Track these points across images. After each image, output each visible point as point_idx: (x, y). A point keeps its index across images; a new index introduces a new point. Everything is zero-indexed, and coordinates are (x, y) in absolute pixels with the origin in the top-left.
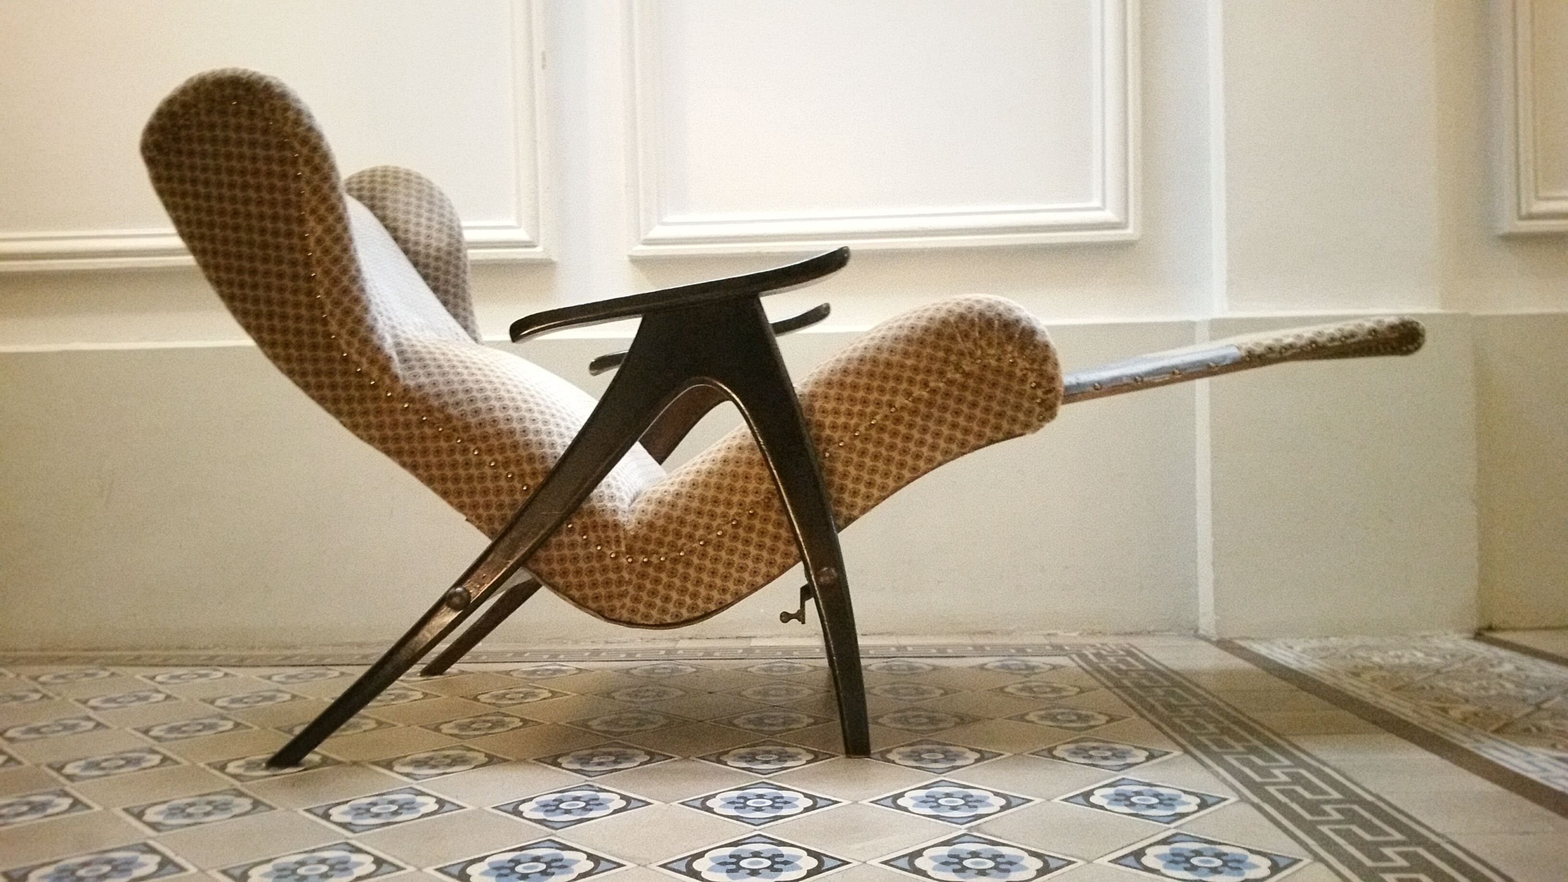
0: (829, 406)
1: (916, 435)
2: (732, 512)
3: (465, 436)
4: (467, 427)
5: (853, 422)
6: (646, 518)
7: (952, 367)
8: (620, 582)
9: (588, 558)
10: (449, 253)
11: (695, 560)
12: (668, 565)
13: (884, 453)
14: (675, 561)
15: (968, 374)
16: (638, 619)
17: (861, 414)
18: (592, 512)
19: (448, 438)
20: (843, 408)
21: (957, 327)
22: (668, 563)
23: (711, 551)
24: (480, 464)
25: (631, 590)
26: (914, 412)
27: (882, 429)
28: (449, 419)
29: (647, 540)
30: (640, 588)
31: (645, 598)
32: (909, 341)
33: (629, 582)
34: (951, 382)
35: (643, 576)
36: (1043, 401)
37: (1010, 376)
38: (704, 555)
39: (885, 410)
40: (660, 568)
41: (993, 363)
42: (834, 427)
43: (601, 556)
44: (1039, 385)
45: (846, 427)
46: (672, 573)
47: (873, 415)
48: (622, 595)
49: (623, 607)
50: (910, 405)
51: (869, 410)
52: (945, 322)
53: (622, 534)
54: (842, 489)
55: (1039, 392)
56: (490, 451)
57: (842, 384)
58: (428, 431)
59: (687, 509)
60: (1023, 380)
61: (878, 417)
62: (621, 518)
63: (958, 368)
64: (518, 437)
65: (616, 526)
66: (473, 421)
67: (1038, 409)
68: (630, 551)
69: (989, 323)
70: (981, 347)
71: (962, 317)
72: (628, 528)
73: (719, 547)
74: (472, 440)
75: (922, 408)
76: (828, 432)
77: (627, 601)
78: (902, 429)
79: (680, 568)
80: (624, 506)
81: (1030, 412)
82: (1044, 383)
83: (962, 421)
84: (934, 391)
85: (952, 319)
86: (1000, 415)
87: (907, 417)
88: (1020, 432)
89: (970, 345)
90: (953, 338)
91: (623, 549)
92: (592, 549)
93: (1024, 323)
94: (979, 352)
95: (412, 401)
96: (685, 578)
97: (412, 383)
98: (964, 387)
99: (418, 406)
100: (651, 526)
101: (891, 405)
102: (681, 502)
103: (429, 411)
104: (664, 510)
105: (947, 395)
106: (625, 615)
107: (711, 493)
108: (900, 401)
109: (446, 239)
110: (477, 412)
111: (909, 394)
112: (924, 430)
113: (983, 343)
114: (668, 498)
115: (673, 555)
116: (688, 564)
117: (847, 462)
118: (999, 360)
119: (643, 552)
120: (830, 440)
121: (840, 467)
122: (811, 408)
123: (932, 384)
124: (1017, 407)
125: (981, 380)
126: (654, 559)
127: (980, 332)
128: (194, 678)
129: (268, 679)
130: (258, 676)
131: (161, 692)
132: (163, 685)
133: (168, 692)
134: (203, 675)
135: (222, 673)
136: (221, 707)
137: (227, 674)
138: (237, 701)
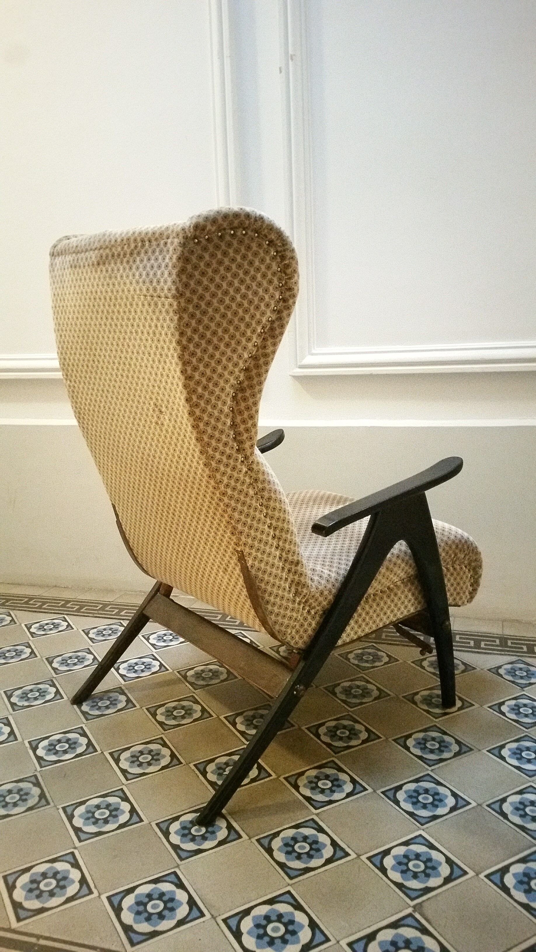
128: (51, 629)
129: (87, 634)
130: (83, 630)
131: (30, 647)
132: (33, 637)
133: (33, 647)
134: (56, 626)
135: (67, 624)
136: (55, 669)
137: (69, 625)
138: (64, 662)
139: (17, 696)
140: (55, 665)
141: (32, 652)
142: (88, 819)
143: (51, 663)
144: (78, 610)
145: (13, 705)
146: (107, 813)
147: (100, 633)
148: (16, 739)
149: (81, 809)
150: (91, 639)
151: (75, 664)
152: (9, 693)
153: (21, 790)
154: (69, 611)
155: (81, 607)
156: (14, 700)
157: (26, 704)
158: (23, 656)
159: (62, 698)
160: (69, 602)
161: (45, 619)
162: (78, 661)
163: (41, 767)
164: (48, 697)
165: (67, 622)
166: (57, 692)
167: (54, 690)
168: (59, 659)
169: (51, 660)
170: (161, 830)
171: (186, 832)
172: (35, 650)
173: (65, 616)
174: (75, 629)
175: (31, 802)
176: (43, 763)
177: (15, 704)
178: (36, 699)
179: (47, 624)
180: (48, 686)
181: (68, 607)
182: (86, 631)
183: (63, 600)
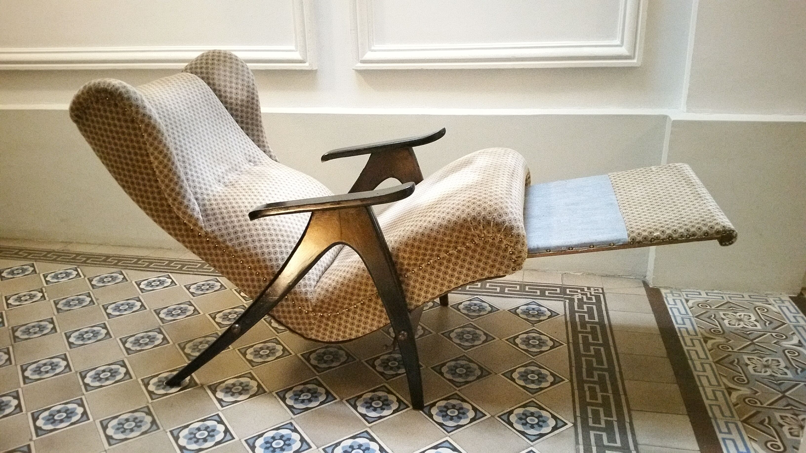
0: (406, 256)
1: (450, 272)
2: (360, 298)
3: (236, 255)
4: (236, 252)
5: (418, 263)
6: (321, 298)
7: (469, 241)
8: (310, 324)
9: (295, 312)
10: (248, 102)
11: (344, 317)
12: (332, 318)
13: (434, 279)
14: (335, 316)
15: (477, 245)
16: (319, 339)
17: (423, 259)
18: (295, 294)
19: (228, 256)
20: (413, 257)
21: (471, 223)
22: (331, 317)
23: (351, 314)
24: (244, 268)
25: (315, 327)
26: (449, 261)
27: (433, 267)
28: (227, 247)
29: (321, 307)
30: (319, 326)
31: (322, 331)
32: (447, 228)
33: (314, 324)
34: (468, 248)
35: (320, 322)
36: (515, 261)
37: (499, 248)
38: (348, 316)
39: (435, 258)
40: (328, 319)
41: (491, 241)
42: (409, 264)
43: (301, 312)
44: (513, 253)
45: (415, 265)
46: (334, 322)
47: (428, 260)
48: (312, 329)
49: (312, 334)
50: (448, 257)
51: (426, 258)
52: (465, 220)
53: (310, 304)
54: (413, 293)
55: (514, 257)
56: (248, 262)
57: (413, 246)
58: (219, 252)
59: (339, 296)
60: (506, 250)
61: (431, 261)
62: (309, 296)
63: (472, 241)
64: (260, 257)
65: (307, 300)
66: (238, 249)
67: (513, 265)
68: (314, 311)
69: (489, 223)
70: (484, 233)
71: (474, 218)
72: (312, 301)
73: (355, 313)
74: (239, 257)
75: (453, 259)
76: (406, 267)
77: (314, 331)
78: (443, 268)
79: (337, 320)
80: (311, 289)
81: (508, 266)
82: (516, 253)
83: (473, 267)
84: (459, 251)
85: (469, 219)
86: (493, 266)
87: (445, 263)
88: (501, 275)
89: (478, 232)
90: (469, 229)
91: (311, 310)
92: (297, 308)
93: (507, 224)
94: (483, 235)
95: (209, 238)
96: (340, 325)
97: (209, 230)
98: (475, 251)
99: (213, 240)
100: (322, 301)
101: (438, 256)
102: (336, 292)
103: (218, 243)
104: (329, 295)
105: (466, 254)
106: (314, 337)
107: (350, 290)
108: (443, 255)
110: (240, 244)
111: (447, 252)
112: (454, 270)
113: (485, 232)
114: (331, 289)
115: (334, 314)
116: (341, 319)
117: (416, 281)
118: (493, 239)
119: (320, 311)
120: (408, 270)
121: (412, 283)
122: (397, 256)
123: (459, 248)
124: (501, 263)
125: (484, 248)
126: (325, 315)
127: (483, 227)
128: (157, 286)
129: (188, 289)
130: (185, 286)
131: (140, 301)
132: (142, 292)
133: (143, 301)
134: (162, 283)
135: (171, 280)
136: (161, 319)
137: (173, 282)
138: (170, 313)
139: (131, 342)
140: (162, 315)
141: (142, 305)
142: (190, 439)
143: (158, 314)
144: (181, 269)
145: (127, 350)
146: (206, 433)
147: (199, 288)
148: (131, 378)
149: (185, 432)
150: (192, 293)
151: (179, 315)
152: (124, 340)
153: (136, 418)
154: (173, 269)
155: (183, 266)
156: (128, 345)
157: (138, 348)
158: (135, 309)
159: (169, 343)
160: (172, 261)
161: (153, 277)
162: (182, 312)
163: (152, 399)
164: (157, 343)
165: (171, 278)
166: (164, 339)
167: (162, 336)
168: (165, 310)
169: (158, 311)
170: (249, 445)
171: (268, 445)
172: (145, 304)
173: (170, 274)
174: (178, 285)
175: (144, 428)
176: (154, 396)
177: (129, 349)
178: (146, 344)
179: (154, 281)
180: (156, 333)
181: (172, 266)
182: (188, 287)
183: (167, 260)
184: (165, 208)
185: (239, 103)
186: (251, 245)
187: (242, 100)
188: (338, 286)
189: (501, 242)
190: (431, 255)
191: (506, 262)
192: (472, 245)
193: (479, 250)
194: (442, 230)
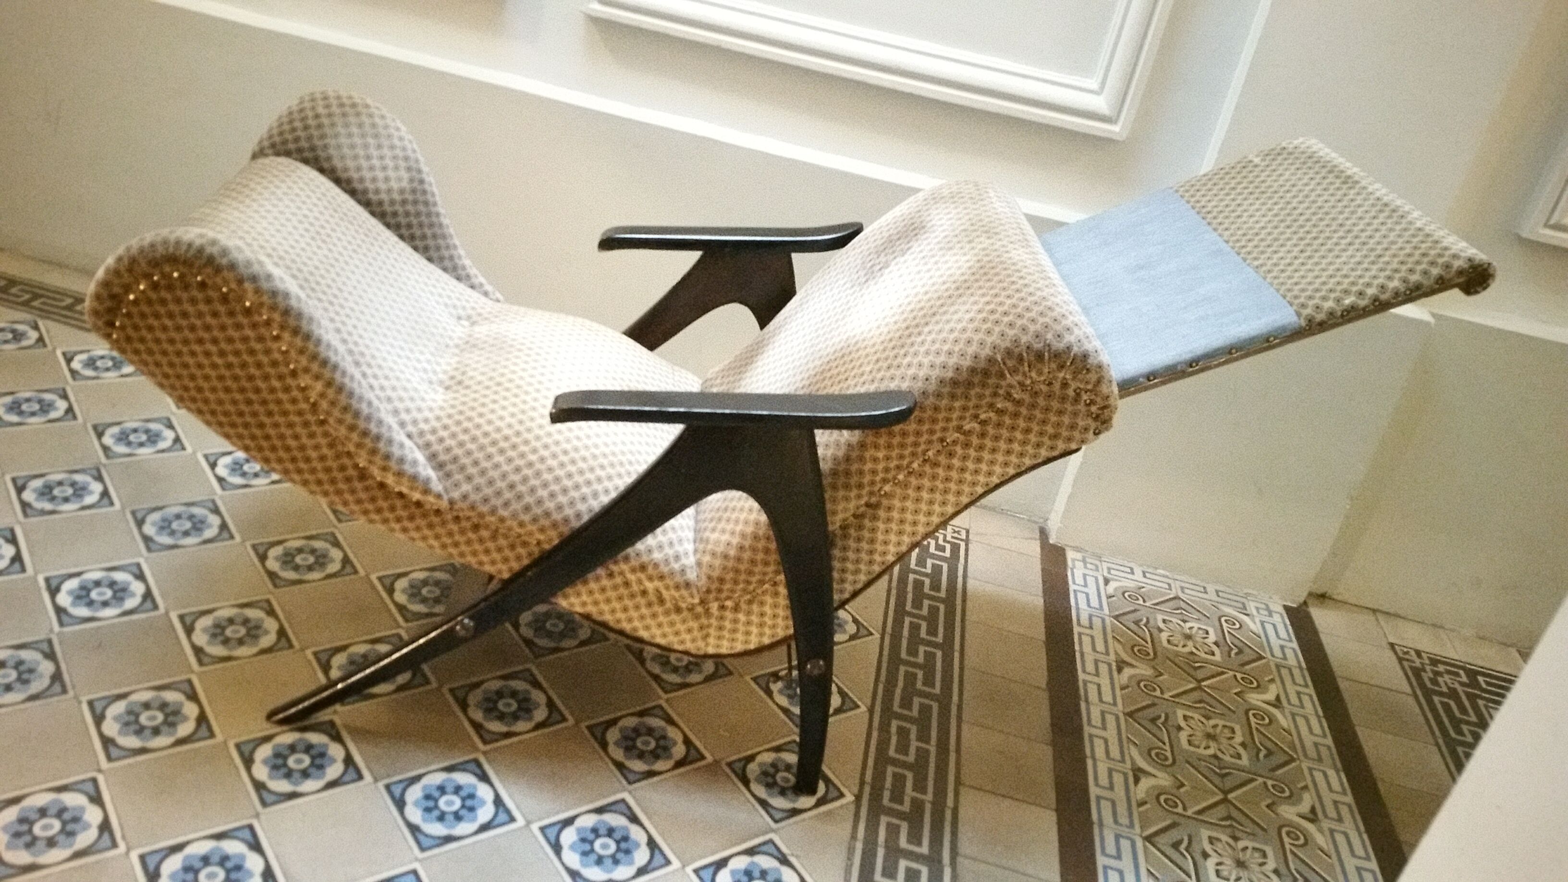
0: (880, 455)
1: (971, 466)
4: (521, 525)
5: (905, 462)
6: (716, 573)
7: (1002, 398)
9: (667, 613)
10: (414, 191)
12: (744, 607)
13: (940, 485)
14: (750, 602)
15: (1018, 402)
16: (724, 652)
17: (913, 454)
20: (894, 454)
21: (1004, 363)
22: (742, 605)
25: (712, 631)
26: (967, 445)
27: (936, 465)
28: (502, 520)
29: (719, 591)
30: (720, 628)
31: (728, 635)
32: (955, 383)
33: (709, 626)
34: (1001, 412)
35: (721, 618)
36: (1098, 416)
37: (1063, 399)
39: (937, 447)
40: (736, 609)
41: (1045, 388)
42: (887, 470)
43: (679, 610)
44: (1092, 402)
45: (899, 467)
46: (749, 613)
47: (925, 452)
48: (706, 637)
49: (708, 645)
50: (962, 437)
51: (920, 450)
52: (990, 360)
53: (694, 591)
55: (1094, 409)
57: (891, 433)
59: (753, 562)
60: (1077, 400)
61: (930, 453)
62: (691, 576)
63: (1008, 396)
65: (687, 584)
67: (1093, 425)
68: (704, 601)
69: (1039, 354)
70: (1031, 378)
71: (1009, 353)
72: (699, 584)
75: (975, 441)
76: (881, 475)
77: (711, 640)
78: (956, 462)
79: (755, 607)
80: (690, 561)
81: (1085, 429)
82: (1099, 400)
83: (1016, 447)
84: (984, 423)
85: (998, 356)
86: (1055, 436)
87: (959, 450)
88: (1074, 448)
89: (1019, 378)
90: (1001, 375)
91: (698, 600)
92: (669, 605)
93: (1075, 349)
94: (1029, 382)
95: (459, 510)
97: (456, 495)
98: (1016, 415)
99: (468, 514)
100: (720, 579)
101: (942, 440)
102: (746, 555)
103: (480, 515)
104: (730, 564)
105: (999, 425)
108: (952, 436)
109: (405, 175)
111: (959, 429)
112: (979, 460)
113: (1033, 374)
114: (733, 552)
115: (747, 597)
117: (904, 498)
118: (1050, 384)
119: (717, 599)
120: (885, 481)
121: (897, 503)
122: (862, 459)
123: (983, 416)
124: (1072, 427)
125: (1033, 406)
126: (729, 603)
127: (1029, 366)
184: (351, 472)
185: (396, 197)
186: (550, 505)
187: (402, 191)
188: (747, 544)
189: (1065, 385)
190: (930, 442)
191: (1081, 423)
192: (1009, 406)
193: (1024, 411)
194: (946, 390)
